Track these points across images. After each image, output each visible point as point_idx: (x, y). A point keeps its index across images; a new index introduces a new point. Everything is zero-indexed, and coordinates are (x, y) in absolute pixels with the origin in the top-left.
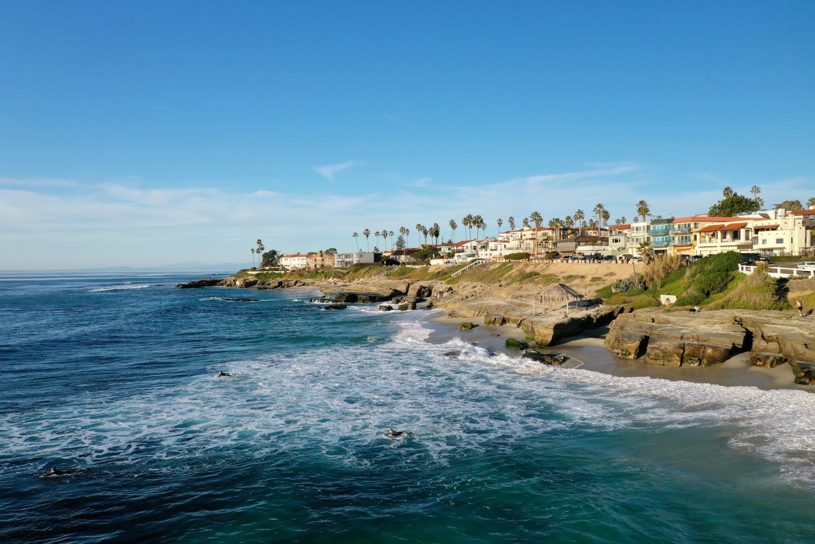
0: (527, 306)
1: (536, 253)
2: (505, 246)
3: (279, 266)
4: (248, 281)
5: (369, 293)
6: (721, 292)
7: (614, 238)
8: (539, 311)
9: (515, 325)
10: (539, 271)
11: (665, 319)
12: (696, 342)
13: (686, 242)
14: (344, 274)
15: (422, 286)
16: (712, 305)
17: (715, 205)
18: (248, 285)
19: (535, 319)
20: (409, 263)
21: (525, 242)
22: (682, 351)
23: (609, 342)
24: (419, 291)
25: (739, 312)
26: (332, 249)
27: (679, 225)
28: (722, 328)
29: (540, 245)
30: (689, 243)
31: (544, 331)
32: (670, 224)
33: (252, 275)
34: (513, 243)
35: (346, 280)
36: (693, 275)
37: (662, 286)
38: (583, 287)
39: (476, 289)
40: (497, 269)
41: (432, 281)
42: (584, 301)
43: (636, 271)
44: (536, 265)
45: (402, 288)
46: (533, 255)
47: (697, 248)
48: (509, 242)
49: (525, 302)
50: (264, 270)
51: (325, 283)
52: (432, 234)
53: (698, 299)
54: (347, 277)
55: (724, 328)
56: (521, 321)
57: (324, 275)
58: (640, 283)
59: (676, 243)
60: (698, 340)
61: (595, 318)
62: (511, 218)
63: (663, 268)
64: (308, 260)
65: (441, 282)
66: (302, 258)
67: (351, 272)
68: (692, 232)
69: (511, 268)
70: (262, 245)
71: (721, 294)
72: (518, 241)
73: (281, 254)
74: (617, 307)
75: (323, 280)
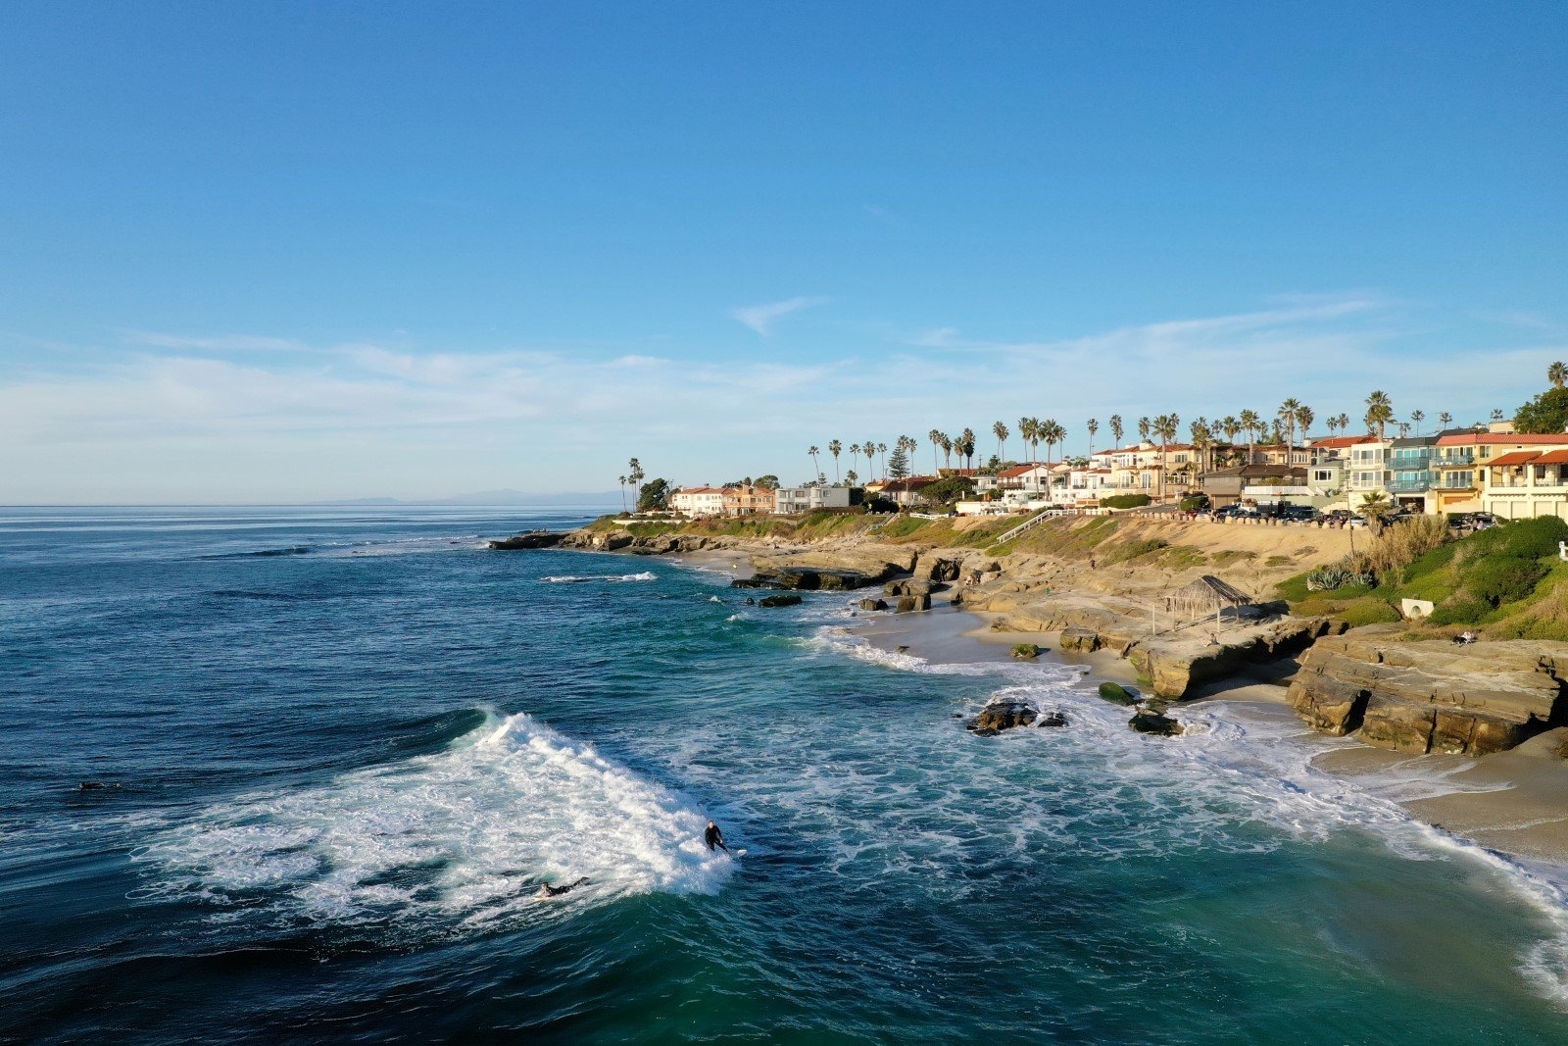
0: (1141, 613)
1: (1162, 495)
2: (1102, 479)
3: (671, 509)
4: (614, 538)
5: (840, 571)
6: (1521, 598)
7: (1319, 470)
8: (1165, 625)
9: (1118, 653)
10: (1166, 538)
11: (1405, 657)
12: (1459, 708)
13: (1463, 484)
14: (793, 529)
15: (940, 559)
16: (1501, 625)
17: (1528, 403)
18: (616, 545)
19: (1155, 644)
20: (915, 508)
21: (1142, 473)
22: (1431, 726)
23: (1296, 695)
24: (936, 569)
25: (1549, 646)
26: (770, 477)
27: (1449, 451)
28: (1513, 679)
29: (1171, 479)
30: (1469, 487)
31: (1172, 673)
32: (1431, 447)
33: (623, 526)
34: (1118, 476)
35: (796, 540)
36: (1469, 562)
37: (1407, 579)
38: (1253, 576)
39: (1045, 569)
40: (1087, 527)
41: (962, 549)
42: (1252, 605)
43: (1356, 548)
44: (1162, 524)
45: (904, 561)
46: (1156, 499)
47: (1484, 496)
48: (1110, 472)
49: (1139, 606)
50: (644, 517)
51: (756, 545)
52: (960, 450)
53: (1476, 611)
54: (798, 533)
55: (1518, 681)
56: (1130, 646)
57: (755, 528)
58: (1363, 572)
59: (1443, 484)
60: (1462, 704)
61: (1271, 643)
62: (1114, 417)
63: (1411, 544)
64: (725, 499)
65: (977, 550)
66: (714, 495)
67: (806, 525)
68: (1476, 465)
69: (1113, 528)
70: (639, 469)
71: (1521, 604)
72: (1127, 471)
73: (674, 488)
74: (1317, 622)
75: (753, 538)
